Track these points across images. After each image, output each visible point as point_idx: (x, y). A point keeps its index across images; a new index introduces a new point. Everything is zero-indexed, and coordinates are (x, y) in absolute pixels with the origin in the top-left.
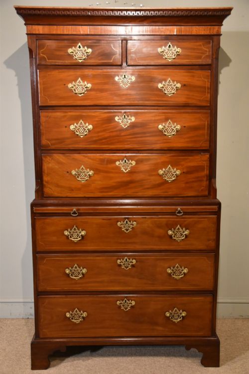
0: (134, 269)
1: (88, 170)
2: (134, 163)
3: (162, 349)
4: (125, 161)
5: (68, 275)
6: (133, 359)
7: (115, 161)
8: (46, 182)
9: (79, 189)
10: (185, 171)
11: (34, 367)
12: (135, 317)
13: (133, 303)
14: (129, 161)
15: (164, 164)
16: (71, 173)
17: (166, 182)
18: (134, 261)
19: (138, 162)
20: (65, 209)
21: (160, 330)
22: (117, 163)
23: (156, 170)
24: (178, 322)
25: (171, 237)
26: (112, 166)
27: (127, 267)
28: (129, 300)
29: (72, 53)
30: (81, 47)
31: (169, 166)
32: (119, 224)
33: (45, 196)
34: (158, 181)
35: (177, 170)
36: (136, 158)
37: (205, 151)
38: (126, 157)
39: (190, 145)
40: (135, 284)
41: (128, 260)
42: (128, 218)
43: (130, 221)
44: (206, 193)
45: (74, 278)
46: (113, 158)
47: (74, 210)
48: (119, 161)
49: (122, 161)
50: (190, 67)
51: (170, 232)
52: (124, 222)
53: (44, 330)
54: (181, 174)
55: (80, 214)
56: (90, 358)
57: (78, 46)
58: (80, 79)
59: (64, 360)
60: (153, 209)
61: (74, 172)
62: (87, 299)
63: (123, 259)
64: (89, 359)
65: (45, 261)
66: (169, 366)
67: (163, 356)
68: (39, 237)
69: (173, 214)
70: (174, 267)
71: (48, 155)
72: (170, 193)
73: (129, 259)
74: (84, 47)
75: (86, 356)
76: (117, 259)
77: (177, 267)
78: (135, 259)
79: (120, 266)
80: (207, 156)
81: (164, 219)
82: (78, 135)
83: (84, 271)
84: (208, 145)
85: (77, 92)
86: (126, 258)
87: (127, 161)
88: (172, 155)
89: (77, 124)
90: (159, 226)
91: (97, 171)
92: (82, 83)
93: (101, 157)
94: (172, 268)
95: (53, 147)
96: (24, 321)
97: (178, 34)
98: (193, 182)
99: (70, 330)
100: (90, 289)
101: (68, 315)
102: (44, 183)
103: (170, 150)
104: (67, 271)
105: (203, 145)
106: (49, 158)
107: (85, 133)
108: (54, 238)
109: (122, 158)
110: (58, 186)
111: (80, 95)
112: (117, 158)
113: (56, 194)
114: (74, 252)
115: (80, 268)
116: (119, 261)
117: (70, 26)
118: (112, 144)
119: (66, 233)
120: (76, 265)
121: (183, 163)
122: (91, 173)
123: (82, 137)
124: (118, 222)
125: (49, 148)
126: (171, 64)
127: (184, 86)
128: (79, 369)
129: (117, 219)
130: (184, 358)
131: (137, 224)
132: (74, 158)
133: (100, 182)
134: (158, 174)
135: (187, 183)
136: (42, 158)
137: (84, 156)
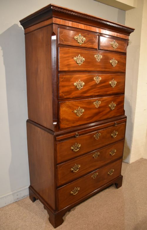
0: (99, 157)
1: (82, 109)
2: (100, 102)
5: (72, 171)
8: (61, 120)
9: (77, 121)
10: (117, 104)
12: (98, 180)
14: (98, 101)
15: (109, 102)
16: (74, 112)
17: (111, 110)
18: (99, 153)
19: (102, 102)
20: (72, 134)
21: (105, 181)
22: (94, 103)
23: (108, 105)
25: (112, 137)
27: (96, 157)
28: (96, 173)
29: (76, 39)
30: (81, 36)
31: (112, 102)
32: (94, 136)
33: (61, 128)
34: (108, 110)
35: (115, 104)
36: (102, 100)
38: (97, 99)
40: (99, 164)
42: (98, 132)
45: (75, 172)
46: (92, 101)
47: (77, 133)
49: (96, 102)
50: (120, 53)
51: (112, 135)
52: (96, 134)
53: (60, 206)
54: (116, 106)
57: (79, 35)
58: (80, 55)
60: (107, 125)
62: (80, 180)
63: (95, 154)
65: (61, 168)
69: (114, 125)
73: (97, 153)
74: (82, 36)
77: (113, 150)
78: (99, 152)
79: (94, 157)
81: (110, 129)
82: (78, 88)
85: (78, 62)
88: (113, 96)
89: (78, 82)
90: (108, 133)
91: (86, 109)
92: (80, 58)
94: (111, 151)
95: (65, 97)
97: (117, 36)
98: (119, 109)
99: (72, 200)
101: (72, 193)
103: (113, 94)
104: (72, 169)
106: (63, 104)
107: (81, 88)
108: (66, 153)
111: (80, 65)
112: (94, 100)
113: (66, 126)
114: (74, 158)
116: (93, 155)
117: (75, 23)
119: (72, 148)
120: (76, 165)
121: (116, 100)
123: (80, 89)
125: (63, 98)
126: (114, 51)
127: (118, 62)
129: (94, 133)
131: (101, 134)
134: (109, 107)
135: (117, 110)
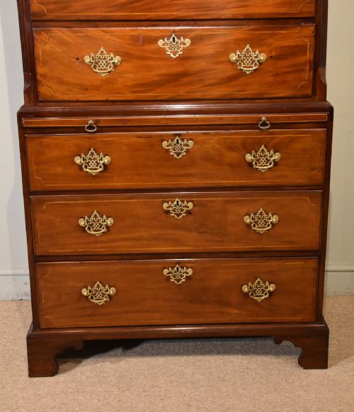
0: (191, 218)
1: (112, 55)
2: (188, 42)
3: (237, 344)
4: (174, 38)
5: (83, 229)
6: (191, 358)
7: (155, 40)
8: (41, 76)
9: (97, 88)
10: (273, 54)
11: (33, 373)
12: (194, 293)
13: (190, 272)
14: (179, 38)
15: (239, 44)
16: (83, 61)
17: (242, 73)
18: (191, 205)
19: (195, 40)
20: (75, 121)
21: (233, 313)
22: (161, 43)
23: (226, 53)
24: (263, 300)
25: (250, 164)
26: (153, 47)
27: (179, 215)
28: (182, 268)
31: (248, 46)
32: (165, 144)
33: (40, 99)
34: (229, 72)
35: (260, 52)
36: (193, 34)
37: (307, 20)
38: (174, 31)
39: (283, 10)
40: (192, 241)
41: (180, 203)
42: (179, 135)
43: (183, 140)
44: (309, 91)
45: (93, 233)
46: (153, 34)
47: (90, 122)
48: (164, 40)
49: (168, 39)
51: (249, 157)
52: (172, 140)
53: (47, 317)
54: (267, 60)
55: (101, 129)
56: (123, 358)
59: (80, 362)
60: (221, 119)
61: (87, 59)
62: (115, 266)
63: (172, 202)
64: (121, 361)
65: (44, 207)
66: (247, 368)
67: (238, 354)
68: (33, 168)
69: (253, 126)
70: (255, 214)
71: (43, 30)
72: (249, 92)
73: (183, 202)
75: (116, 356)
76: (163, 202)
77: (261, 213)
78: (192, 201)
79: (168, 212)
80: (310, 29)
81: (238, 136)
83: (110, 221)
84: (313, 10)
86: (177, 200)
87: (176, 39)
88: (251, 27)
90: (231, 148)
91: (126, 56)
93: (133, 33)
94: (252, 215)
95: (51, 16)
96: (14, 304)
98: (287, 73)
99: (89, 316)
100: (119, 251)
101: (85, 292)
102: (39, 77)
103: (248, 19)
104: (82, 222)
105: (305, 10)
106: (44, 34)
108: (59, 170)
109: (168, 34)
110: (61, 82)
112: (160, 34)
113: (59, 97)
114: (92, 192)
115: (102, 216)
116: (165, 205)
118: (150, 10)
119: (78, 160)
120: (95, 213)
121: (270, 41)
122: (117, 59)
124: (163, 140)
125: (45, 18)
128: (105, 375)
129: (161, 135)
130: (272, 356)
131: (195, 144)
132: (87, 36)
133: (131, 75)
134: (229, 61)
135: (277, 75)
136: (33, 37)
137: (104, 31)
